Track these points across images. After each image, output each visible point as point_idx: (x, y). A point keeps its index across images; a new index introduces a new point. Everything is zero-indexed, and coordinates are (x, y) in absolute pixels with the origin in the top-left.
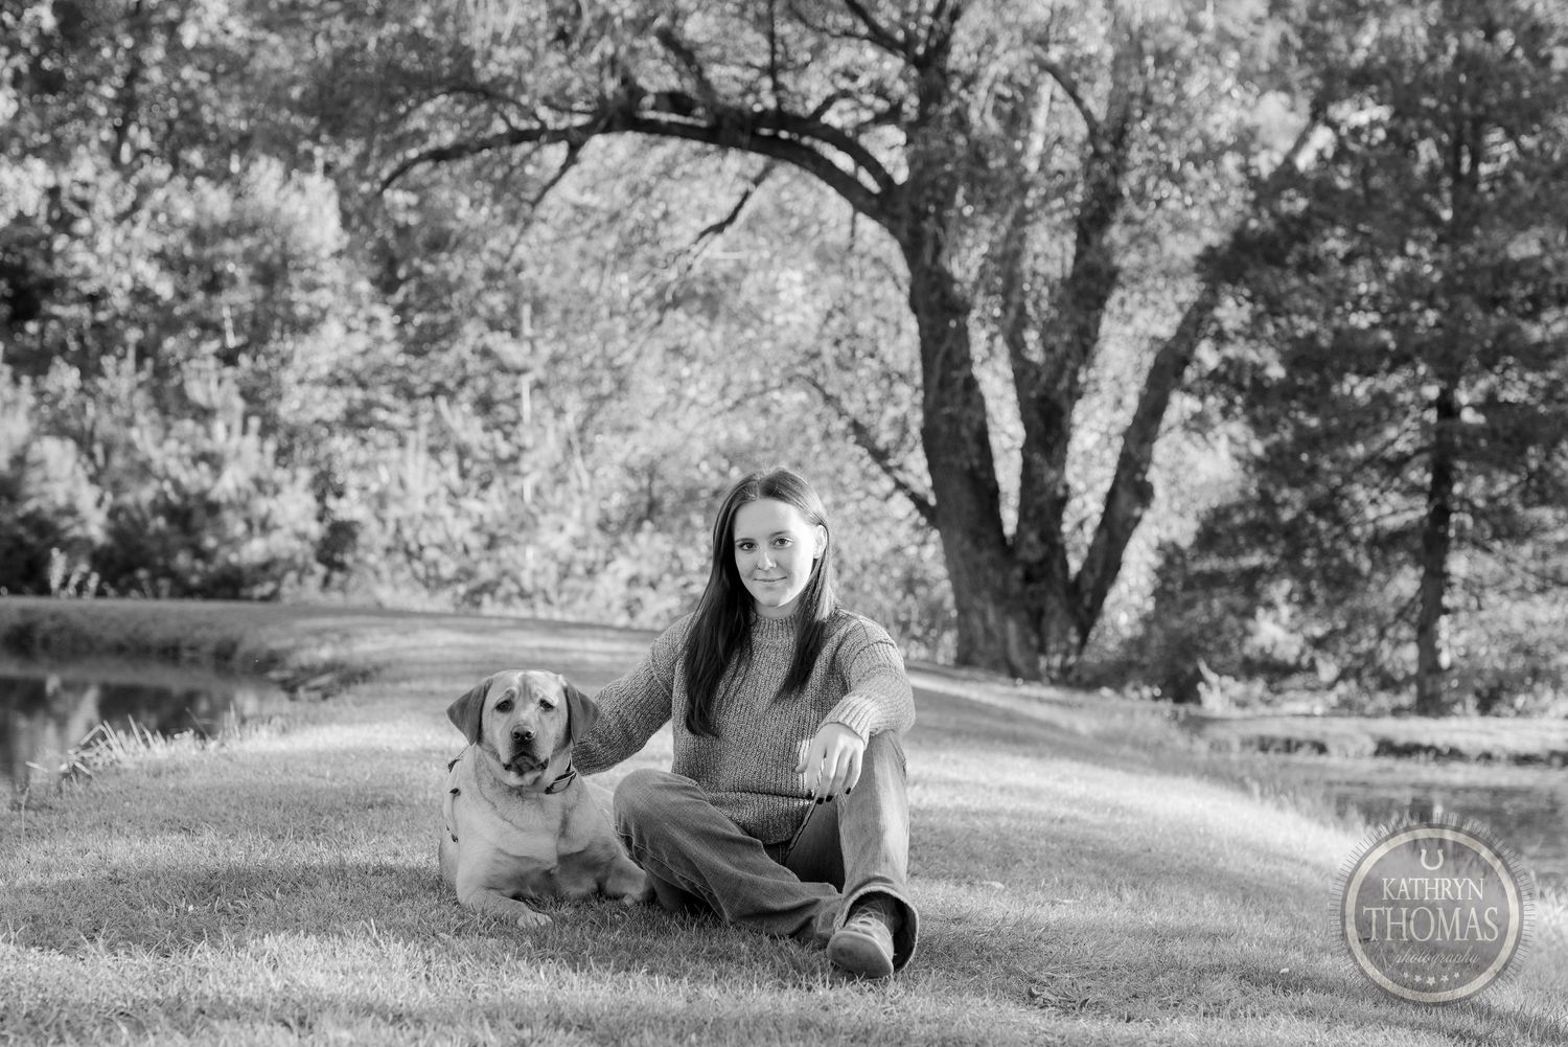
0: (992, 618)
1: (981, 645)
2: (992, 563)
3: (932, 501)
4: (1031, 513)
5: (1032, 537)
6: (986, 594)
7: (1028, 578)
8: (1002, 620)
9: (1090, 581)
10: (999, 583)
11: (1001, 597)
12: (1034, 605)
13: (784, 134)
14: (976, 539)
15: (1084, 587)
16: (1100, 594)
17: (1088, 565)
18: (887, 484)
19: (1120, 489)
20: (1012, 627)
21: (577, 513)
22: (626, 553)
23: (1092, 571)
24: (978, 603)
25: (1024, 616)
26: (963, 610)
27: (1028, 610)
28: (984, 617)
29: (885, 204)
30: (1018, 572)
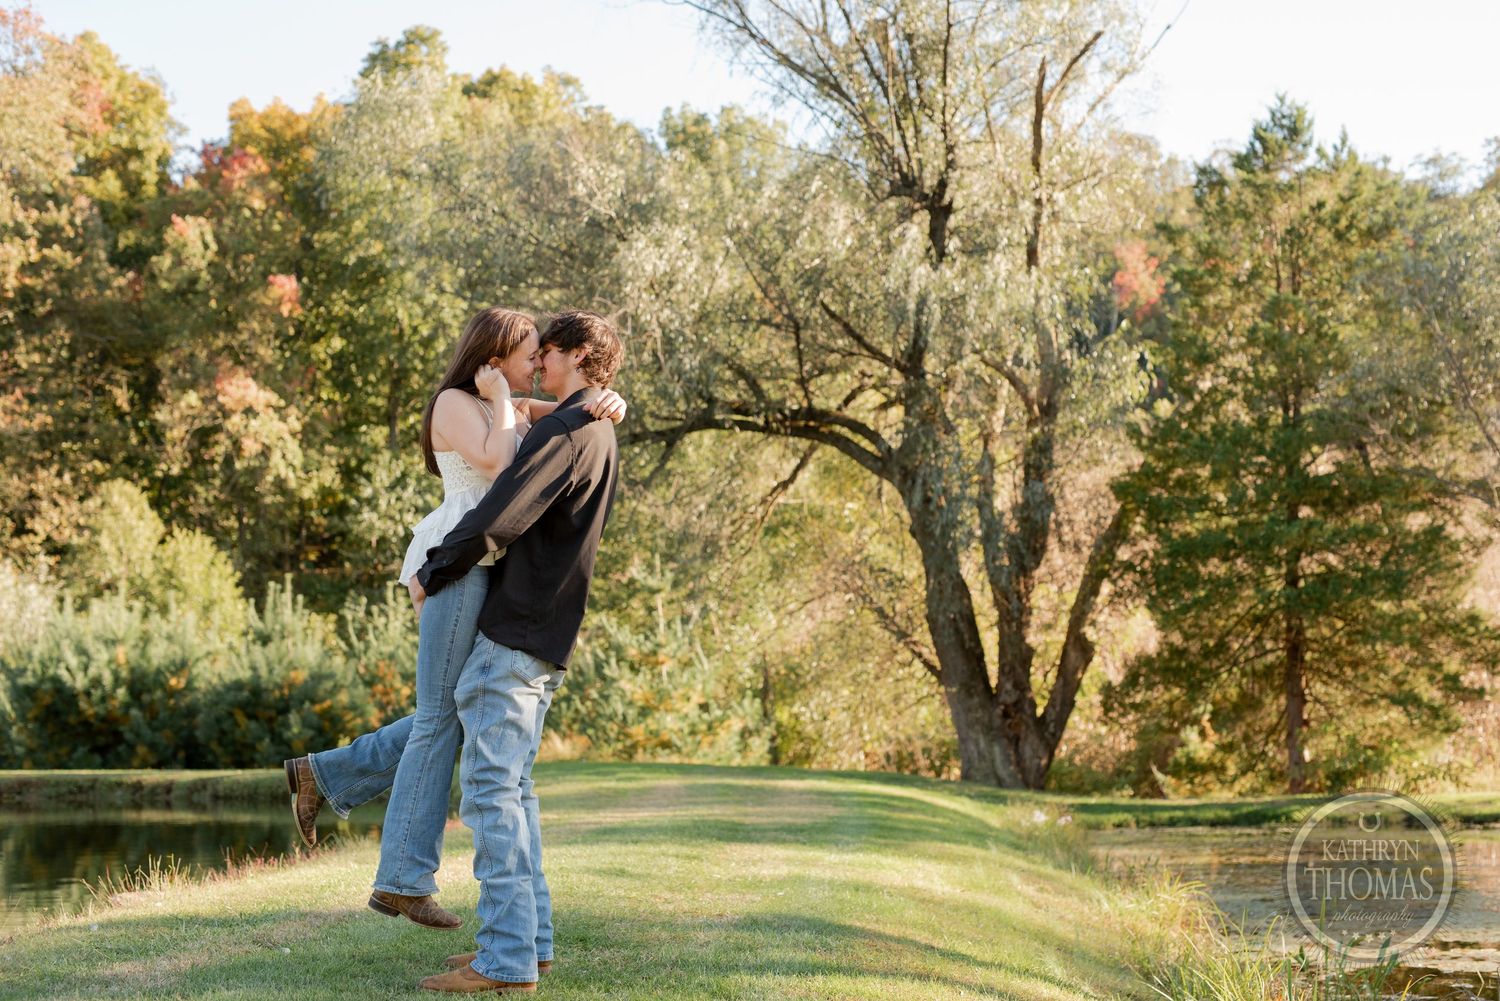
0: (982, 744)
1: (976, 763)
2: (982, 706)
3: (937, 664)
4: (1007, 669)
5: (1009, 686)
6: (977, 727)
7: (1006, 715)
8: (990, 744)
9: (1053, 715)
10: (986, 719)
11: (988, 729)
12: (1011, 734)
13: (812, 423)
14: (967, 690)
15: (1048, 719)
16: (1062, 724)
17: (1051, 704)
18: (907, 655)
19: (1070, 648)
20: (997, 749)
21: (699, 687)
22: (735, 713)
23: (1054, 707)
24: (972, 735)
25: (1005, 741)
26: (962, 740)
27: (1007, 737)
28: (977, 744)
29: (885, 464)
30: (999, 710)
